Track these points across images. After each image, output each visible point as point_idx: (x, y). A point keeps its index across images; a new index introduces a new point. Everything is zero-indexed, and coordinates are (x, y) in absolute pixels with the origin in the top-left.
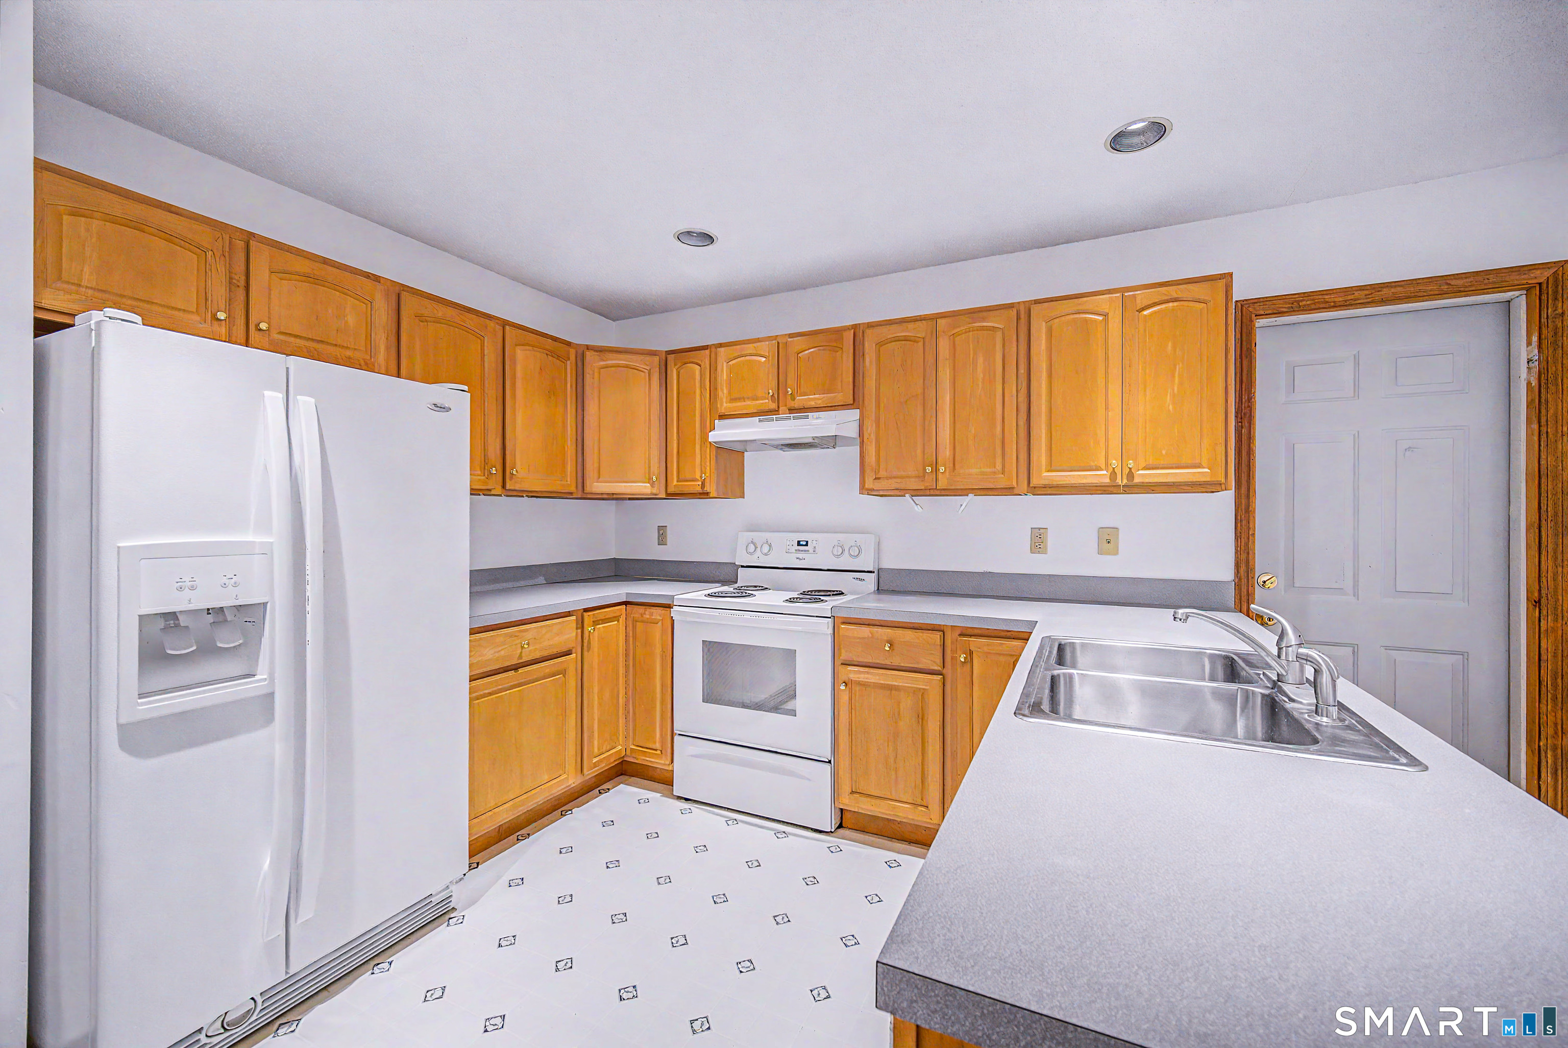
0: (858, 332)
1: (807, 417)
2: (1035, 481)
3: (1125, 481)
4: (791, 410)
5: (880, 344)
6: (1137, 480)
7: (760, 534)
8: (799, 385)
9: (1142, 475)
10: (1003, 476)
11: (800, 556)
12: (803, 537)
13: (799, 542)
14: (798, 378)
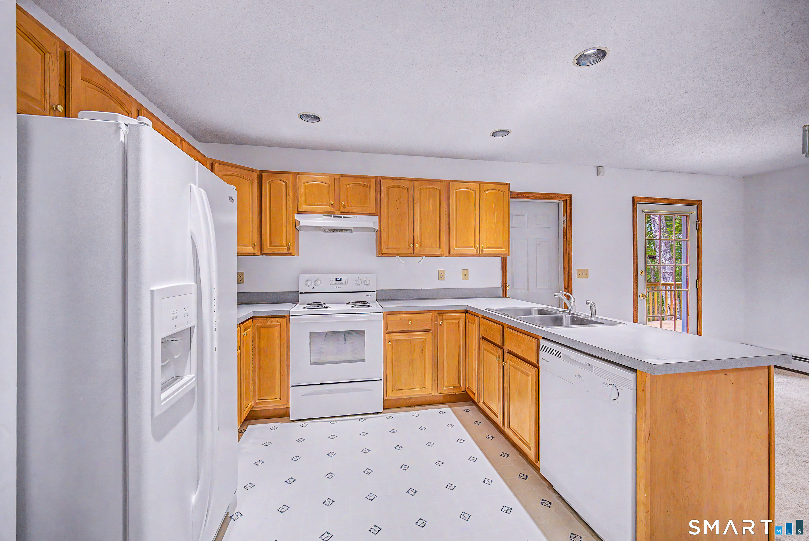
0: (379, 180)
1: (351, 217)
2: (452, 252)
3: (481, 252)
4: (342, 213)
5: (388, 188)
6: (484, 252)
7: (313, 275)
8: (347, 201)
9: (486, 251)
10: (440, 249)
11: (338, 285)
12: (339, 276)
13: (336, 279)
14: (347, 197)
